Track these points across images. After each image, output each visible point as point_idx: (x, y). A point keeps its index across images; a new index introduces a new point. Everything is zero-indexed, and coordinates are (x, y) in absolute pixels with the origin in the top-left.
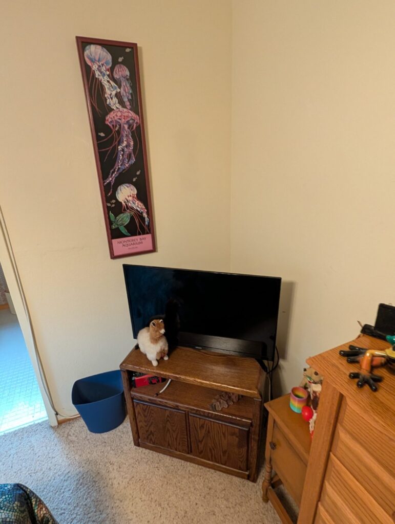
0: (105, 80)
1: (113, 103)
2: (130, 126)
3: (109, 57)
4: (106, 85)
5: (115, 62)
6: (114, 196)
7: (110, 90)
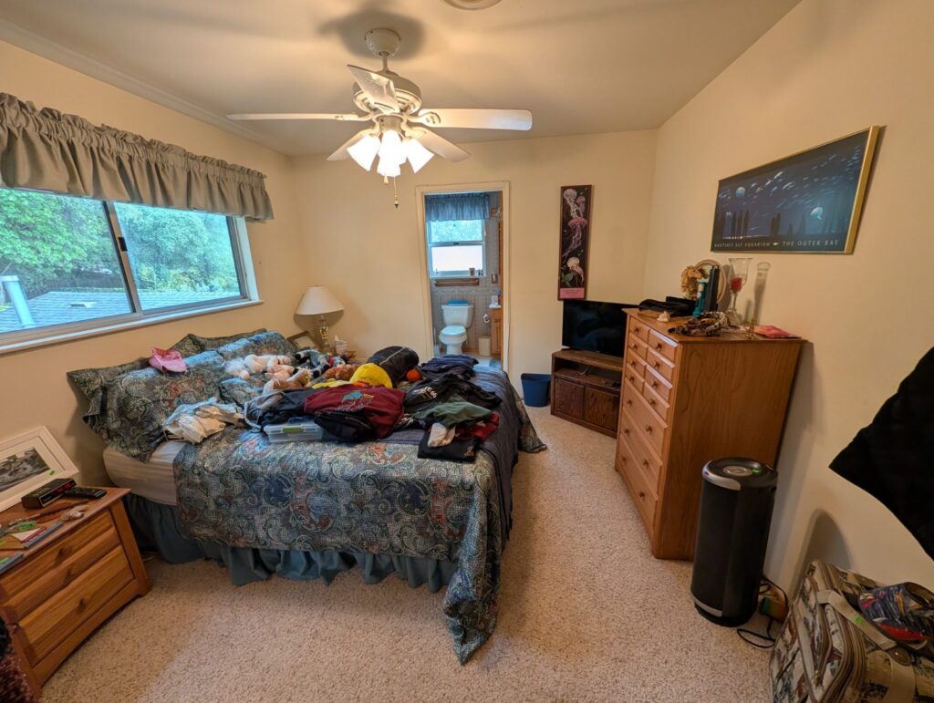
0: (571, 205)
1: (574, 214)
2: (581, 226)
3: (575, 193)
4: (572, 206)
5: (578, 195)
6: (566, 264)
7: (573, 209)
